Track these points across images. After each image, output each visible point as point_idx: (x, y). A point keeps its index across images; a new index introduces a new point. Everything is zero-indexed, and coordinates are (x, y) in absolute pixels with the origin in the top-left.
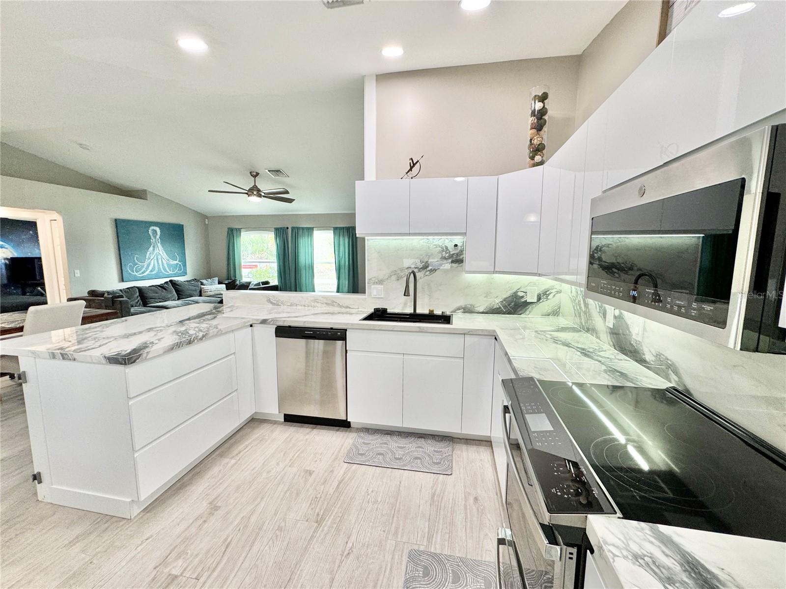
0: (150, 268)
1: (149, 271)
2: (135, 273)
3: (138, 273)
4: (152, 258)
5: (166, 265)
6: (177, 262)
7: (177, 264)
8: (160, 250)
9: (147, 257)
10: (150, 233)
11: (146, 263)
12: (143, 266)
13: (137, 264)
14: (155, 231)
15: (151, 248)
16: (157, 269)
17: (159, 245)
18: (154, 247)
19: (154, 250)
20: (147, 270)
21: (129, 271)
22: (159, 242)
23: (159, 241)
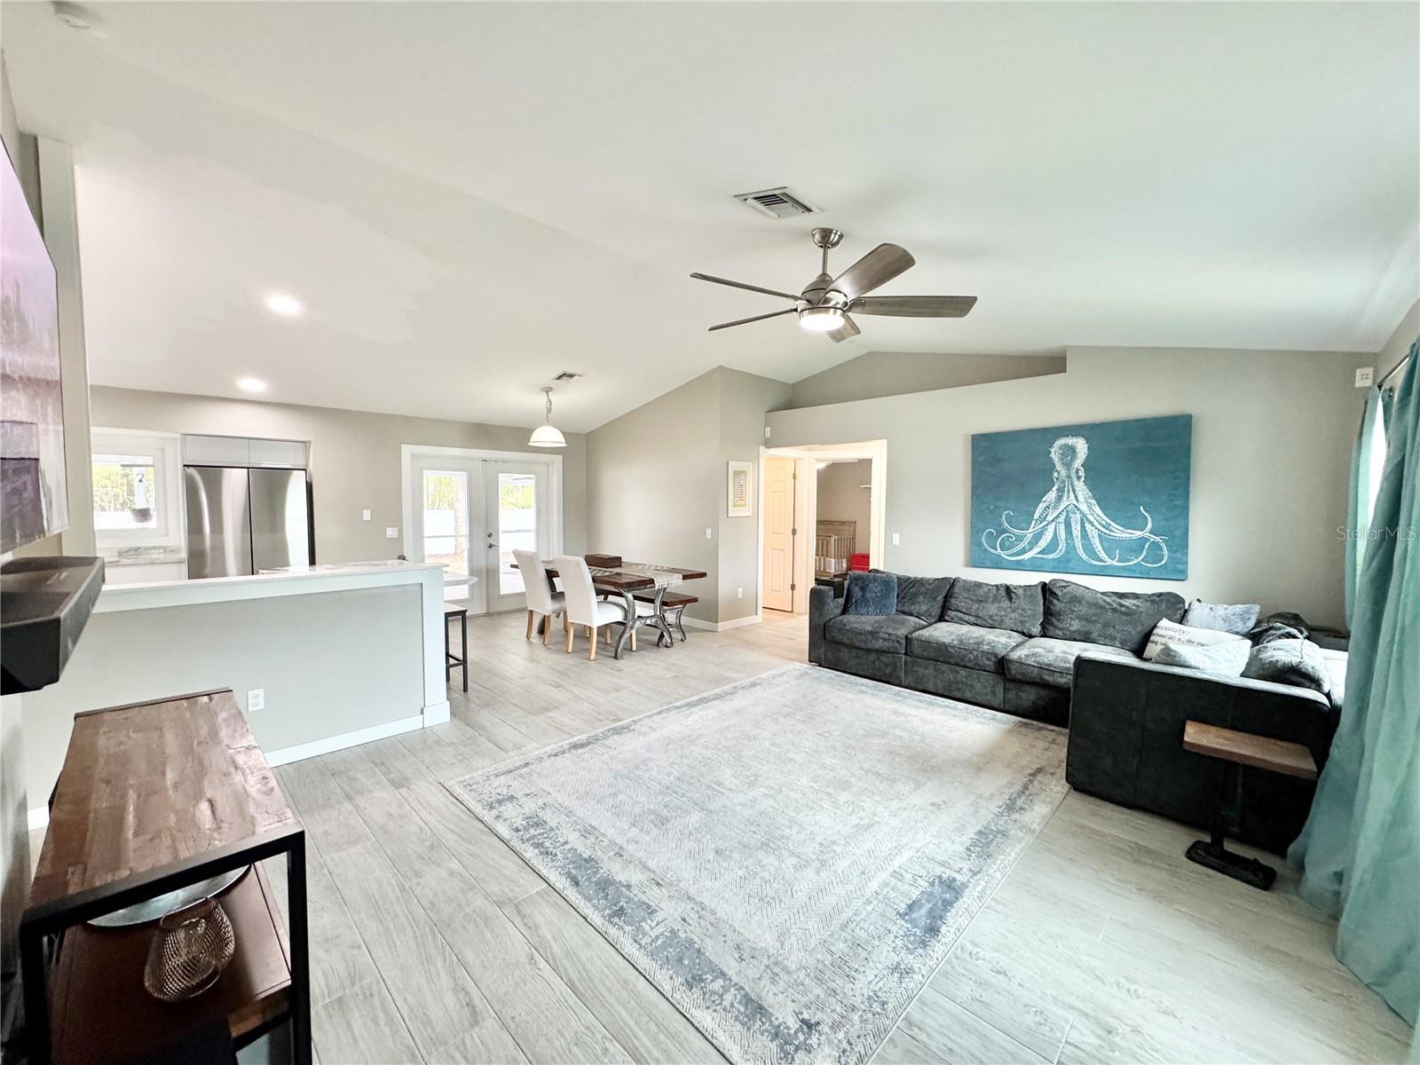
0: (1043, 543)
1: (1036, 550)
2: (999, 551)
3: (1012, 551)
4: (1050, 518)
5: (1096, 542)
6: (1145, 533)
7: (1144, 540)
8: (1081, 498)
9: (1036, 516)
10: (1053, 455)
11: (1031, 530)
12: (1020, 539)
13: (1005, 531)
14: (1070, 451)
15: (1051, 495)
16: (1062, 546)
17: (1080, 486)
18: (1061, 490)
19: (1059, 498)
20: (1030, 549)
21: (985, 544)
22: (1079, 478)
23: (1082, 473)
